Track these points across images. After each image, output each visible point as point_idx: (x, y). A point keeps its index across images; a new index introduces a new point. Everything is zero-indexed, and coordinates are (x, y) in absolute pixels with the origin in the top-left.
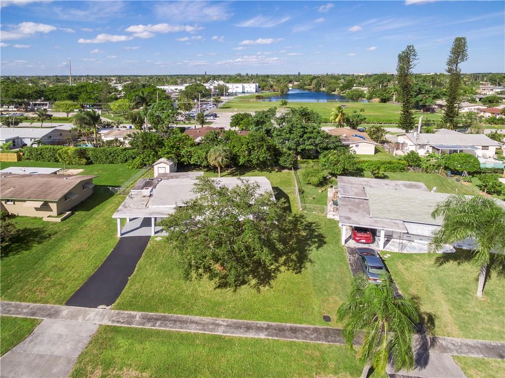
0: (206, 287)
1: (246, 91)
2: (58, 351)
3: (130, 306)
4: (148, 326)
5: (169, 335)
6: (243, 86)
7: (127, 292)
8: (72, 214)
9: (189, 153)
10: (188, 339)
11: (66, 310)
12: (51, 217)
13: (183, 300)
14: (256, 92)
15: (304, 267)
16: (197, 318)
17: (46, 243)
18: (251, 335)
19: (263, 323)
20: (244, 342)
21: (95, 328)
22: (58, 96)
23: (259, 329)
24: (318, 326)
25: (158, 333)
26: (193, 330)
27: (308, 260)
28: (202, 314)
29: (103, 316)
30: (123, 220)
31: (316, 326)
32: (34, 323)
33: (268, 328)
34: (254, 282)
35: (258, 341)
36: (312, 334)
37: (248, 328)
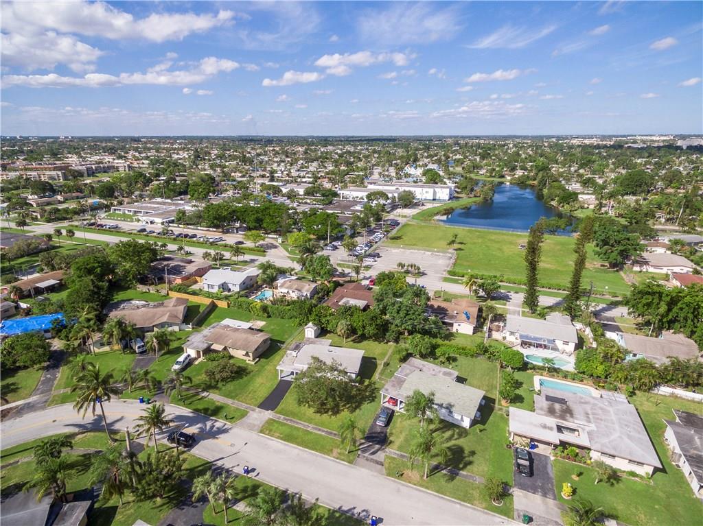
0: (310, 412)
1: (437, 198)
2: (256, 423)
3: (280, 413)
4: (285, 422)
5: (292, 426)
6: (434, 190)
7: (279, 408)
8: (259, 360)
10: (298, 429)
11: (258, 409)
12: (249, 361)
13: (299, 415)
14: (450, 199)
15: (356, 411)
16: (302, 422)
17: (249, 377)
18: (320, 433)
19: (326, 430)
20: (316, 434)
21: (267, 419)
23: (323, 431)
25: (288, 425)
26: (300, 426)
28: (305, 421)
29: (270, 414)
30: (282, 371)
32: (247, 412)
33: (327, 431)
34: (330, 413)
35: (321, 435)
37: (320, 430)
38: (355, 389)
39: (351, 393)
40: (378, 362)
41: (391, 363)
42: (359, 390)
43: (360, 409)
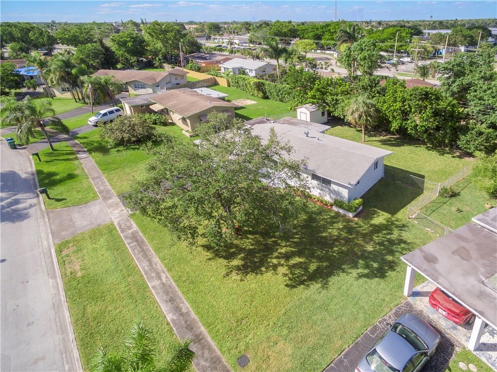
9: (334, 101)
15: (308, 286)
19: (186, 306)
22: (306, 36)
24: (224, 360)
26: (142, 266)
27: (324, 281)
28: (163, 259)
31: (222, 356)
33: (184, 315)
36: (206, 360)
37: (172, 300)
38: (340, 225)
39: (325, 228)
40: (427, 184)
41: (465, 194)
42: (350, 230)
43: (325, 286)
